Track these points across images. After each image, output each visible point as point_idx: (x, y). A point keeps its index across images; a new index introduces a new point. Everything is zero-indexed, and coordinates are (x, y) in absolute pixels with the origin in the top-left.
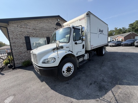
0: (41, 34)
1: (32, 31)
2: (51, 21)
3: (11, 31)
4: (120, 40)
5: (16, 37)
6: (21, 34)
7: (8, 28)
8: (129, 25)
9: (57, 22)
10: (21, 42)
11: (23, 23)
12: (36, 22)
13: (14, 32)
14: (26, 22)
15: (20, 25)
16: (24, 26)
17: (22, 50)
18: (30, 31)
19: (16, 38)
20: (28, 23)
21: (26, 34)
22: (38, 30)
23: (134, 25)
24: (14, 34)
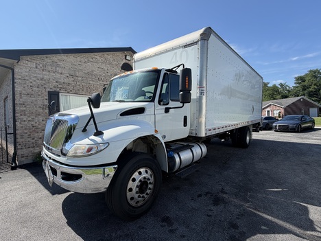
0: (85, 89)
1: (66, 81)
2: (111, 59)
3: (20, 77)
4: (276, 114)
5: (29, 91)
6: (42, 86)
7: (16, 70)
8: (295, 78)
9: (124, 61)
10: (40, 103)
11: (49, 61)
12: (79, 59)
13: (27, 80)
14: (56, 58)
15: (41, 65)
16: (50, 68)
17: (37, 124)
18: (62, 79)
19: (28, 94)
20: (60, 61)
21: (51, 87)
22: (80, 79)
23: (307, 79)
24: (25, 84)
